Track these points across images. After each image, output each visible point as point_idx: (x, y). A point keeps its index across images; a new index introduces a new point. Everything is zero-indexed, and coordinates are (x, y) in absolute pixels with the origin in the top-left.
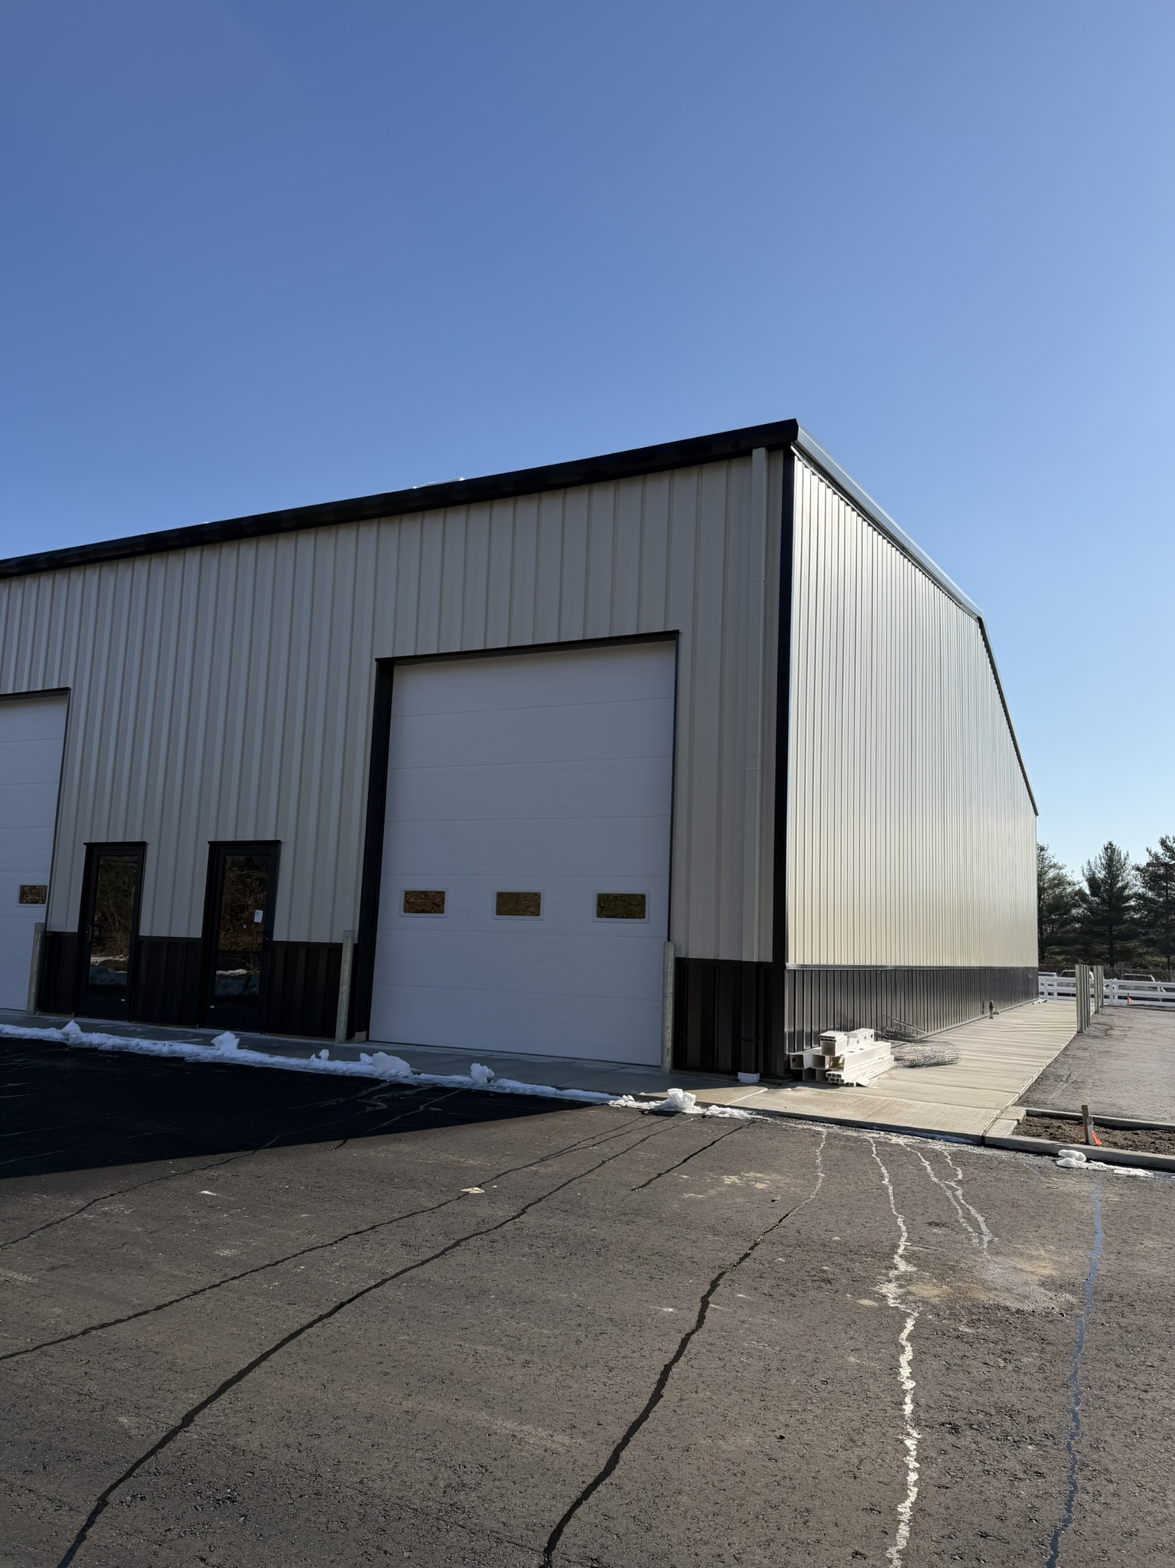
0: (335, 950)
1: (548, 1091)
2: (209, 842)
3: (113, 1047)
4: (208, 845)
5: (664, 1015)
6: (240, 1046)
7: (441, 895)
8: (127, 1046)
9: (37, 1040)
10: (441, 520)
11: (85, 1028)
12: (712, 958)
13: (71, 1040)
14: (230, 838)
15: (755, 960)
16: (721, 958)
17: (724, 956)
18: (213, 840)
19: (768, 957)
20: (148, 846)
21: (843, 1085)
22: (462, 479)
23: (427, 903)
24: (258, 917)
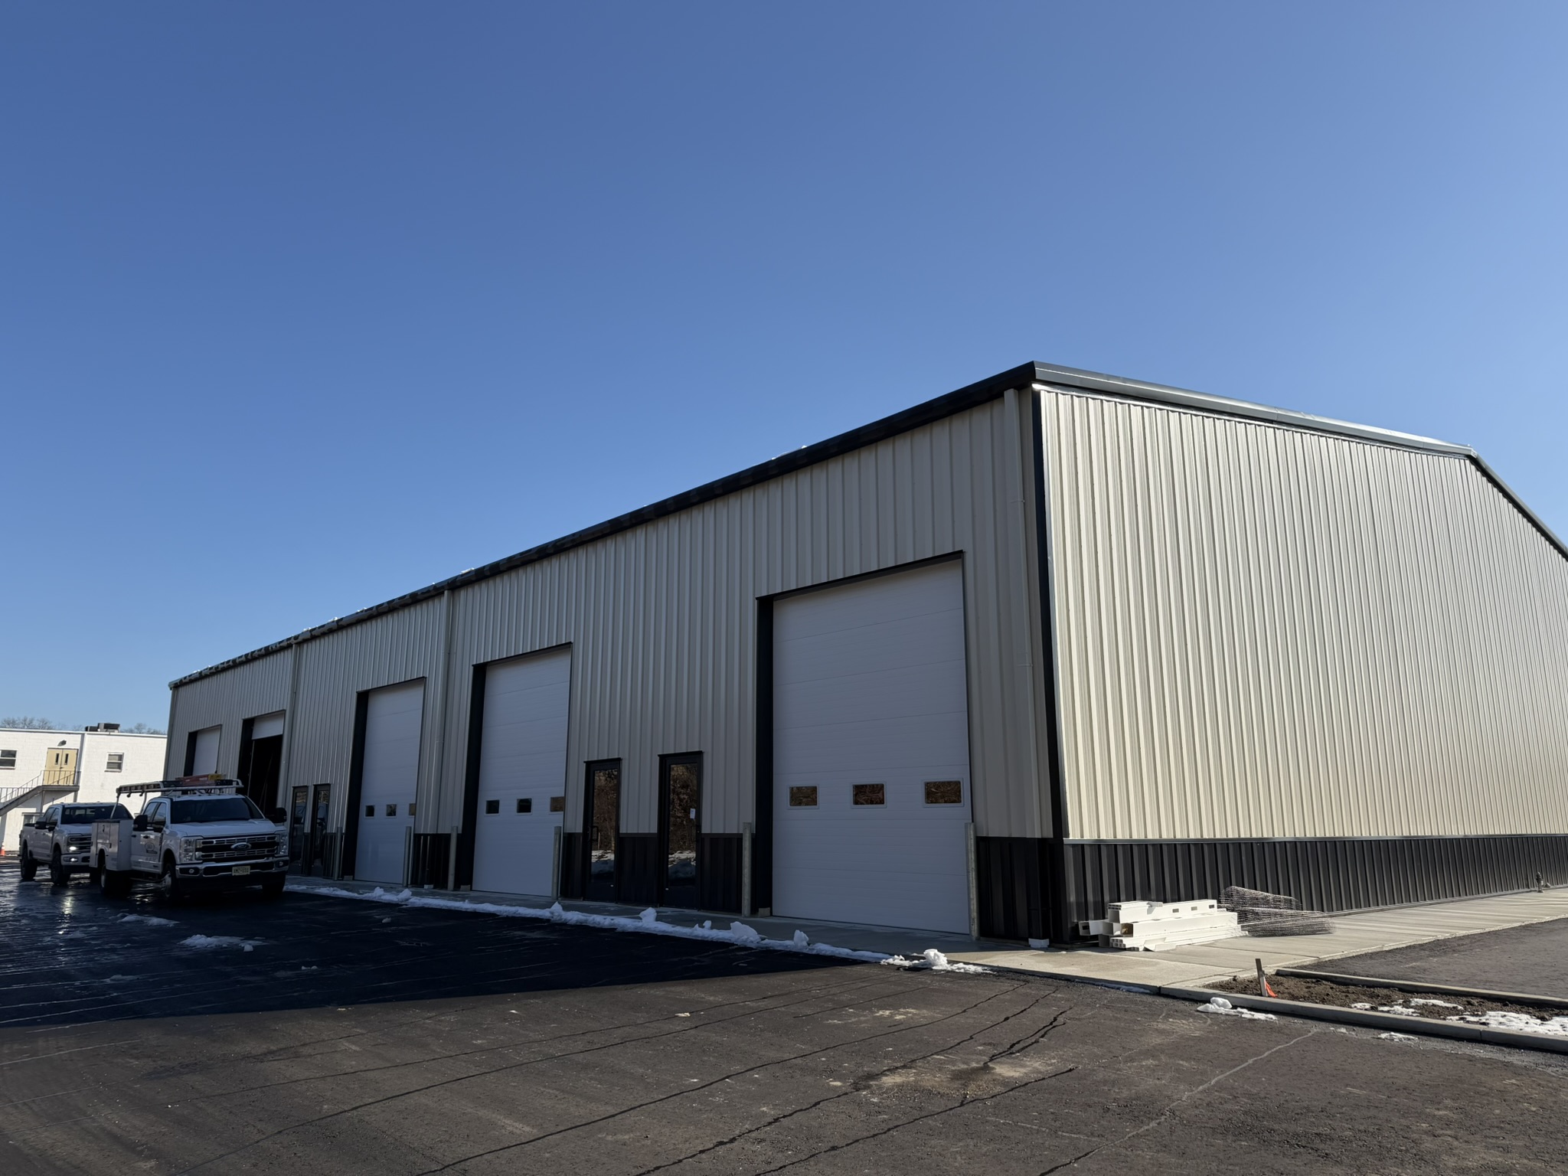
0: (739, 838)
1: (844, 952)
2: (659, 756)
3: (577, 921)
4: (658, 758)
5: (969, 888)
6: (658, 919)
7: (814, 790)
8: (586, 921)
9: (534, 918)
10: (809, 475)
11: (566, 908)
12: (1007, 836)
13: (555, 917)
14: (672, 752)
15: (1038, 835)
16: (1013, 836)
17: (1015, 835)
18: (661, 753)
19: (1049, 833)
20: (623, 761)
21: (1125, 949)
22: (804, 447)
23: (805, 796)
24: (693, 815)
